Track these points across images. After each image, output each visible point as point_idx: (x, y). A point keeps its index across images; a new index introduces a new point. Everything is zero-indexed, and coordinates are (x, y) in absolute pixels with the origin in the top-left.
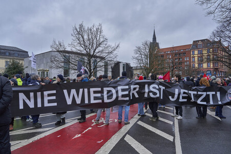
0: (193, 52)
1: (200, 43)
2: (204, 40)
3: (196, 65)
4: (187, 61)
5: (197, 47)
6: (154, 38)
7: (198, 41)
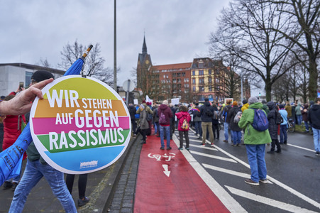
0: (194, 72)
1: (201, 62)
2: (205, 59)
3: (197, 89)
4: (186, 83)
5: (197, 66)
6: (145, 48)
7: (199, 59)
